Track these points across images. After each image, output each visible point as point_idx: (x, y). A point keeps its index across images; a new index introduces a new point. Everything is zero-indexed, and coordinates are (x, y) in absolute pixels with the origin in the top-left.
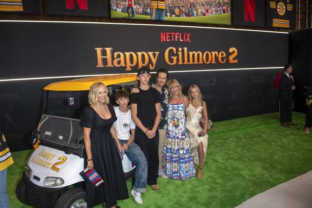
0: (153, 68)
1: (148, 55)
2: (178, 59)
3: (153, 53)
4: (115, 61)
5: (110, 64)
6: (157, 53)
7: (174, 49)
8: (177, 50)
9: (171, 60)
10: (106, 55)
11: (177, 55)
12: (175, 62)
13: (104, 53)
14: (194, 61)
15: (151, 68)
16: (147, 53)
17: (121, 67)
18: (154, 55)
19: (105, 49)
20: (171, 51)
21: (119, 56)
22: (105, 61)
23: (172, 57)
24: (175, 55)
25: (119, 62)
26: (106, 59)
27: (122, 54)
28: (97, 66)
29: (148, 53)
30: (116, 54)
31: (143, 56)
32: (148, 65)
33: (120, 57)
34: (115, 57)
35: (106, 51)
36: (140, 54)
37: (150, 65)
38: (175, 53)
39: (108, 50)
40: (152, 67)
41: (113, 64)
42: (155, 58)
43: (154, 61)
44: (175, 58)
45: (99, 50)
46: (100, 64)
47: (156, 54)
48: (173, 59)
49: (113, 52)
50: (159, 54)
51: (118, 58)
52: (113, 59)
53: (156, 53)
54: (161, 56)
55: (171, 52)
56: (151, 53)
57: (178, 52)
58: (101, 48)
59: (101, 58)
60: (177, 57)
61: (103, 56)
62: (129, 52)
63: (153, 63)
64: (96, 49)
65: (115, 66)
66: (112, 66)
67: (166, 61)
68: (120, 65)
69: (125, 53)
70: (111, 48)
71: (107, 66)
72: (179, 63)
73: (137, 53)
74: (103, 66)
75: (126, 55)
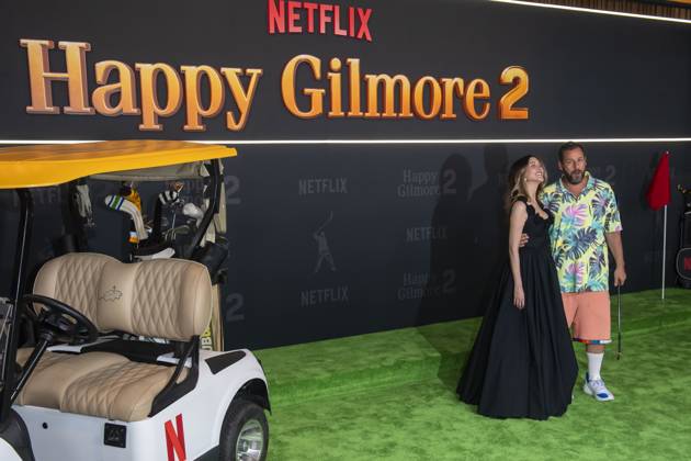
0: (237, 127)
1: (223, 78)
2: (327, 99)
3: (239, 70)
4: (100, 94)
5: (77, 105)
6: (255, 72)
7: (316, 62)
8: (326, 68)
9: (304, 102)
10: (66, 71)
11: (325, 83)
12: (317, 108)
13: (57, 60)
14: (381, 106)
15: (232, 125)
16: (219, 71)
17: (122, 117)
18: (244, 80)
19: (62, 44)
20: (305, 67)
21: (114, 76)
22: (59, 91)
23: (307, 91)
24: (316, 84)
25: (114, 98)
26: (65, 83)
27: (125, 71)
28: (29, 108)
29: (223, 70)
30: (101, 67)
31: (204, 80)
32: (222, 115)
33: (118, 80)
34: (99, 78)
35: (63, 52)
36: (191, 72)
37: (229, 114)
38: (318, 74)
39: (74, 50)
40: (237, 123)
41: (91, 104)
42: (246, 91)
43: (244, 100)
44: (317, 94)
45: (35, 48)
46: (41, 102)
47: (250, 77)
48: (309, 96)
49: (90, 61)
50: (260, 78)
51: (108, 83)
52: (91, 84)
53: (249, 71)
54: (270, 85)
55: (304, 70)
56: (232, 73)
57: (330, 74)
58: (46, 42)
59: (46, 78)
60: (323, 91)
61: (51, 71)
62: (153, 63)
63: (240, 106)
64: (23, 41)
65: (99, 110)
66: (89, 109)
67: (287, 102)
68: (117, 109)
69: (138, 65)
70: (83, 44)
71: (66, 109)
72: (331, 110)
73: (183, 68)
74: (51, 109)
75: (142, 72)
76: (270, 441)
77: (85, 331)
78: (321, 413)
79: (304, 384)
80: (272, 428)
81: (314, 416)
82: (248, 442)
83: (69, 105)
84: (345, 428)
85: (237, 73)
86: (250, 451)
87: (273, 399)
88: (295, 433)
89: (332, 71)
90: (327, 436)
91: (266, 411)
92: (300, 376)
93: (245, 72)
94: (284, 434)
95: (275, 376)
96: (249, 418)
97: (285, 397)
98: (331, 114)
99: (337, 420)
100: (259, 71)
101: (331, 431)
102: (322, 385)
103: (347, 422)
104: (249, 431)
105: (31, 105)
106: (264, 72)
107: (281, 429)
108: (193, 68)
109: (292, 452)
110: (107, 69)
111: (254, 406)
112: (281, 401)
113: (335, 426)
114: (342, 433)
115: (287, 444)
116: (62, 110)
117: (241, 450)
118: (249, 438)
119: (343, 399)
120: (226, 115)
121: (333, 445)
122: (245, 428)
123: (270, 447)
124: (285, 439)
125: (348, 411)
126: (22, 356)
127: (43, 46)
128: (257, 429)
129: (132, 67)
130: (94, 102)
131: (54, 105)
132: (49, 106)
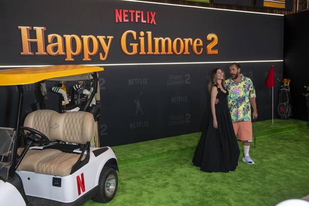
0: (104, 59)
1: (98, 40)
2: (139, 48)
3: (104, 37)
4: (50, 47)
5: (41, 51)
6: (111, 38)
7: (134, 33)
8: (138, 35)
9: (130, 49)
10: (36, 38)
11: (138, 41)
12: (135, 51)
13: (32, 34)
14: (160, 50)
15: (102, 58)
16: (96, 37)
17: (58, 56)
18: (106, 40)
19: (35, 28)
20: (130, 35)
21: (55, 40)
22: (34, 46)
23: (131, 44)
24: (134, 42)
25: (55, 49)
26: (36, 43)
27: (59, 38)
28: (22, 53)
29: (98, 37)
30: (50, 36)
31: (90, 41)
32: (97, 54)
33: (57, 42)
34: (49, 41)
35: (35, 31)
36: (86, 38)
37: (101, 54)
38: (135, 38)
39: (39, 30)
40: (104, 57)
41: (46, 51)
42: (107, 45)
43: (106, 48)
44: (135, 46)
45: (24, 30)
46: (26, 50)
47: (108, 39)
48: (132, 47)
49: (45, 34)
50: (113, 40)
51: (53, 43)
52: (46, 43)
53: (108, 37)
54: (116, 43)
55: (130, 38)
56: (101, 38)
57: (140, 38)
58: (28, 27)
59: (28, 41)
60: (137, 44)
61: (31, 38)
62: (70, 35)
63: (105, 51)
64: (19, 27)
65: (49, 53)
66: (45, 53)
67: (123, 49)
68: (56, 53)
69: (64, 36)
70: (43, 28)
71: (37, 53)
73: (82, 36)
74: (31, 53)
75: (66, 39)
76: (119, 183)
77: (44, 140)
78: (138, 171)
79: (132, 160)
80: (119, 178)
81: (136, 173)
82: (110, 184)
84: (148, 177)
86: (110, 187)
87: (120, 166)
88: (128, 179)
89: (141, 37)
90: (141, 181)
91: (117, 171)
92: (130, 157)
93: (106, 37)
94: (124, 180)
95: (120, 157)
96: (110, 174)
97: (124, 165)
98: (140, 53)
99: (145, 174)
100: (112, 37)
101: (143, 179)
102: (139, 160)
103: (149, 175)
104: (110, 179)
105: (22, 52)
106: (114, 37)
107: (123, 178)
108: (86, 36)
109: (127, 187)
110: (52, 37)
111: (112, 169)
112: (122, 167)
113: (144, 177)
114: (147, 179)
115: (125, 184)
116: (35, 54)
117: (107, 187)
118: (110, 182)
119: (148, 166)
120: (99, 54)
121: (143, 184)
122: (108, 178)
123: (118, 186)
124: (124, 182)
125: (149, 170)
126: (20, 151)
127: (27, 29)
128: (113, 178)
129: (62, 36)
130: (48, 51)
131: (32, 52)
132: (29, 52)
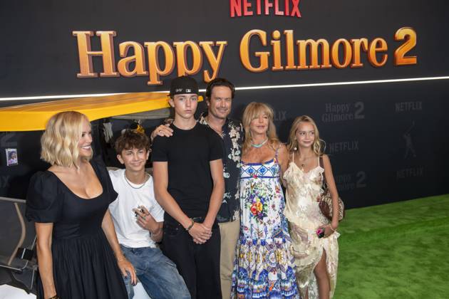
1: (201, 48)
2: (271, 59)
3: (211, 43)
4: (122, 63)
5: (109, 70)
6: (222, 43)
7: (263, 34)
8: (270, 37)
9: (255, 61)
10: (101, 50)
11: (270, 48)
12: (264, 65)
13: (95, 43)
15: (207, 79)
16: (198, 44)
17: (136, 77)
18: (215, 49)
19: (98, 32)
20: (255, 38)
21: (131, 51)
22: (97, 63)
23: (257, 53)
24: (263, 49)
25: (131, 66)
26: (101, 57)
27: (137, 47)
28: (79, 75)
29: (201, 43)
30: (123, 46)
31: (189, 51)
32: (201, 72)
33: (133, 54)
34: (122, 52)
35: (99, 37)
36: (180, 46)
37: (206, 71)
38: (265, 42)
39: (105, 36)
40: (211, 77)
41: (116, 70)
42: (216, 56)
43: (215, 62)
44: (264, 55)
45: (82, 36)
46: (86, 70)
47: (219, 47)
48: (259, 57)
49: (116, 42)
50: (226, 47)
51: (128, 55)
52: (117, 57)
53: (218, 43)
54: (232, 52)
56: (206, 45)
57: (273, 42)
58: (88, 32)
59: (89, 55)
60: (268, 53)
61: (92, 50)
62: (156, 41)
63: (213, 66)
64: (74, 32)
65: (122, 74)
66: (116, 73)
67: (245, 65)
68: (133, 72)
69: (146, 43)
70: (111, 32)
71: (102, 74)
72: (274, 66)
73: (175, 43)
74: (92, 74)
75: (149, 48)
83: (103, 72)
85: (210, 45)
89: (274, 39)
93: (215, 44)
98: (274, 68)
100: (225, 42)
105: (80, 72)
106: (228, 43)
108: (182, 43)
110: (127, 47)
116: (99, 75)
120: (203, 73)
127: (87, 35)
129: (143, 45)
130: (119, 69)
131: (94, 72)
132: (91, 72)
